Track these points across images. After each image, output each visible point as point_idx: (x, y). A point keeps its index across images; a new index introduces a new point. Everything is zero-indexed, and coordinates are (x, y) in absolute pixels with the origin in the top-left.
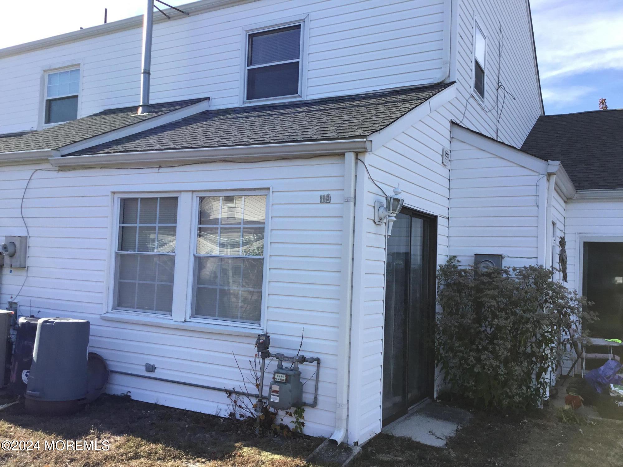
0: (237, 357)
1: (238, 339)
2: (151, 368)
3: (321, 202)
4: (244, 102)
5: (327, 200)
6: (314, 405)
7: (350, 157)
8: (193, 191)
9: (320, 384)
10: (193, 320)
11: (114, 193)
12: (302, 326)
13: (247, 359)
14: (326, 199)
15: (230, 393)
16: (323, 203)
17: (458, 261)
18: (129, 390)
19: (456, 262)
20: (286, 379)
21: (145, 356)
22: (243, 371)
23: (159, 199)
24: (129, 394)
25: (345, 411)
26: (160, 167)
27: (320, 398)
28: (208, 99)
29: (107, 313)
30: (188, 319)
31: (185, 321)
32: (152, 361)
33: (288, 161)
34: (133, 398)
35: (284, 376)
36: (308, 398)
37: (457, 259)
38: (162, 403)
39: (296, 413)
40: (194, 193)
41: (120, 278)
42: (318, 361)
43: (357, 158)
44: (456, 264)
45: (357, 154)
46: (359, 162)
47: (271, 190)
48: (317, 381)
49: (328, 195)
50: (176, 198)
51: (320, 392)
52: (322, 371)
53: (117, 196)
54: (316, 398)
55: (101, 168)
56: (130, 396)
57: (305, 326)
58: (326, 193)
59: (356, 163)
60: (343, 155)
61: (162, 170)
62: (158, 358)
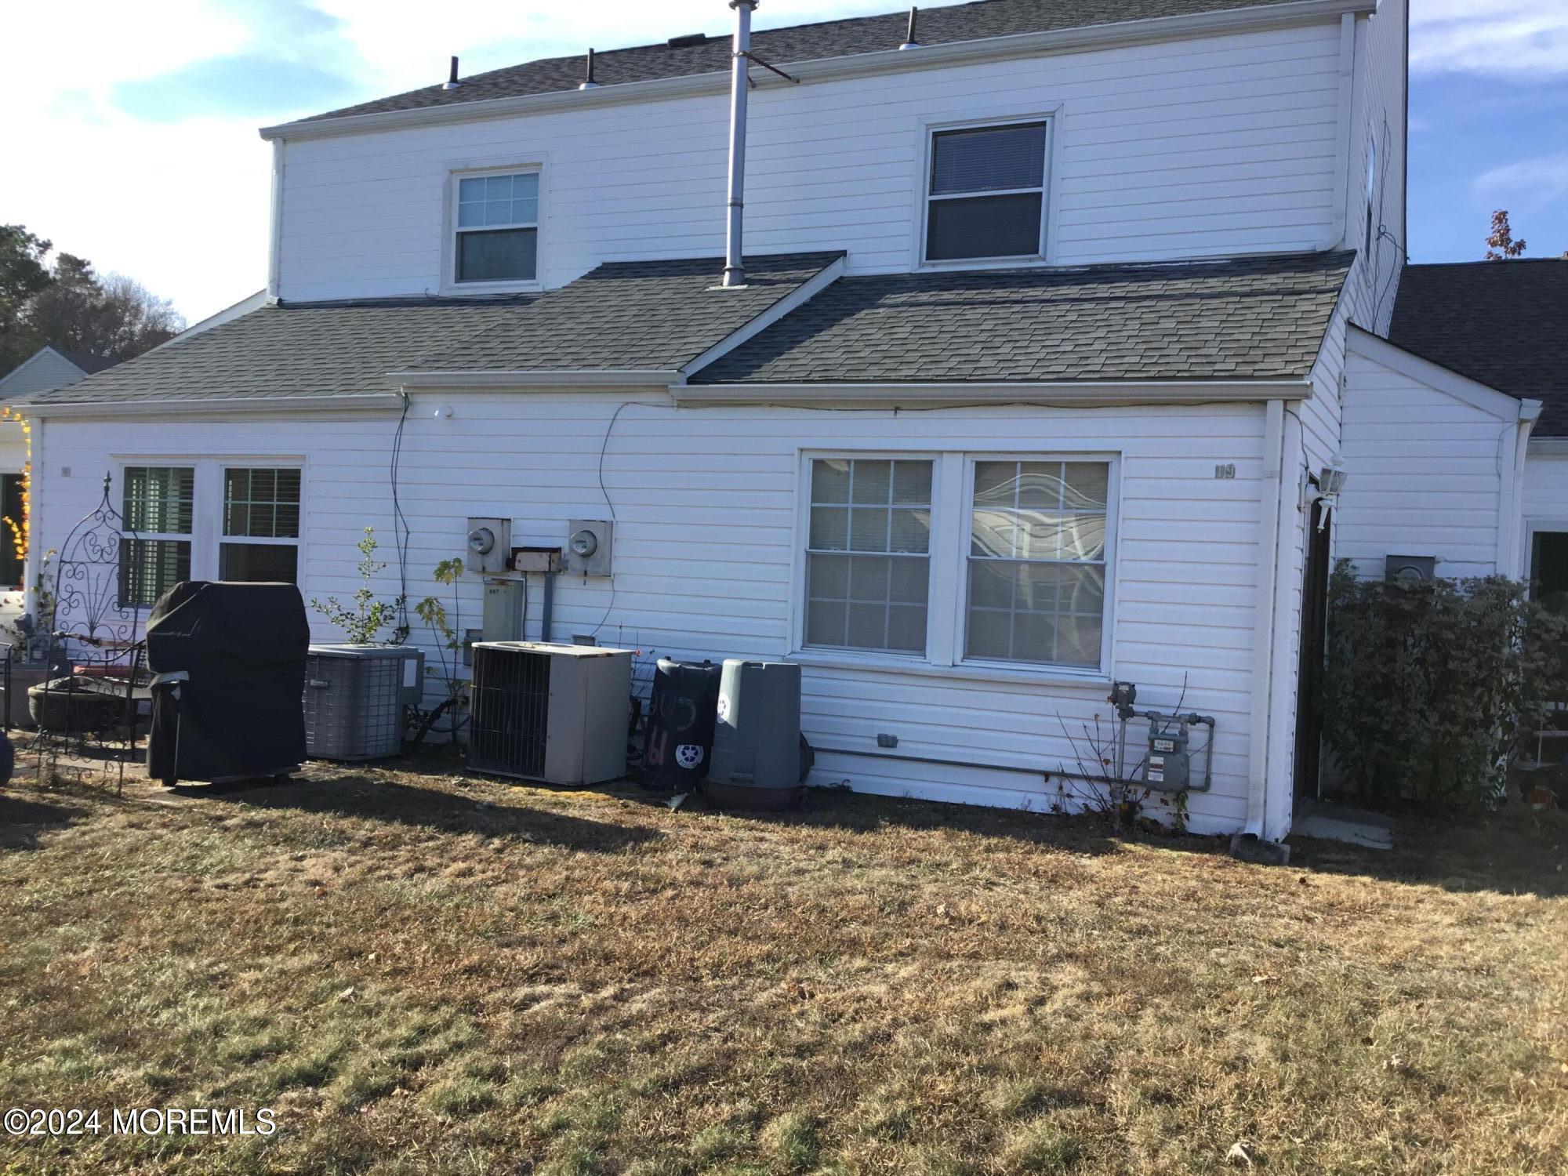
0: (1064, 721)
1: (1066, 693)
2: (887, 741)
3: (1216, 477)
4: (921, 265)
5: (1228, 473)
6: (1205, 787)
7: (1275, 407)
8: (965, 452)
9: (1214, 757)
10: (967, 663)
11: (802, 450)
12: (1183, 671)
13: (1080, 723)
14: (1226, 473)
15: (1047, 775)
16: (1221, 477)
17: (1354, 567)
18: (847, 777)
19: (1350, 569)
20: (1174, 748)
21: (876, 723)
22: (1075, 742)
23: (892, 464)
24: (846, 784)
25: (1262, 795)
26: (897, 409)
27: (1214, 778)
28: (844, 253)
29: (792, 652)
30: (958, 661)
31: (954, 666)
32: (889, 730)
33: (1157, 408)
34: (854, 790)
35: (1172, 743)
36: (1196, 779)
37: (1351, 564)
38: (916, 795)
39: (1176, 800)
40: (967, 455)
41: (812, 595)
42: (1211, 723)
43: (1285, 410)
44: (1350, 572)
45: (1286, 402)
46: (1289, 415)
47: (1123, 455)
48: (1209, 752)
49: (1231, 466)
50: (930, 463)
51: (1214, 768)
52: (1217, 737)
53: (806, 456)
54: (1208, 779)
55: (772, 405)
56: (848, 787)
57: (1190, 671)
58: (1226, 463)
59: (1284, 417)
60: (1264, 403)
61: (900, 414)
62: (901, 725)
